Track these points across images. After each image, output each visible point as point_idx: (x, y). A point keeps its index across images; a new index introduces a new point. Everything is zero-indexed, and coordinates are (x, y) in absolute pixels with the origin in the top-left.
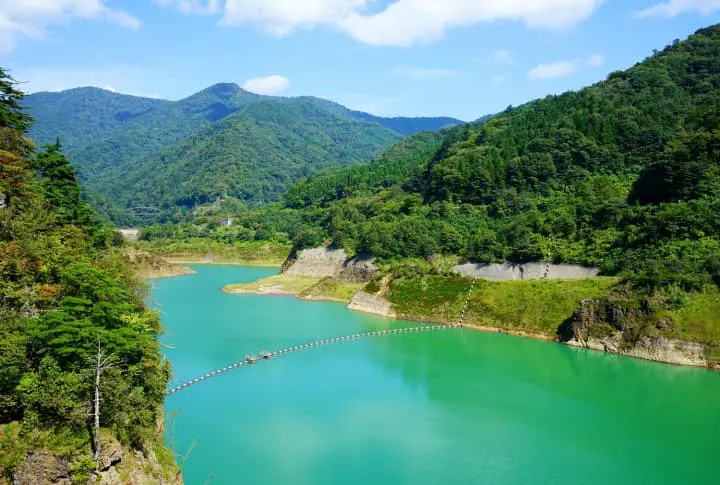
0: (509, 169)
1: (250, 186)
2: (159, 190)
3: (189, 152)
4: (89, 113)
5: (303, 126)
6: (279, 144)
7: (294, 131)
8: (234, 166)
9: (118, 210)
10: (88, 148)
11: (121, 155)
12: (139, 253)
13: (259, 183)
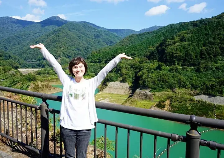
0: (201, 52)
1: (69, 53)
2: (36, 54)
3: (46, 40)
4: (8, 26)
5: (85, 32)
6: (78, 38)
7: (82, 33)
8: (63, 46)
9: (22, 61)
10: (8, 38)
11: (20, 40)
12: (43, 83)
13: (73, 52)
